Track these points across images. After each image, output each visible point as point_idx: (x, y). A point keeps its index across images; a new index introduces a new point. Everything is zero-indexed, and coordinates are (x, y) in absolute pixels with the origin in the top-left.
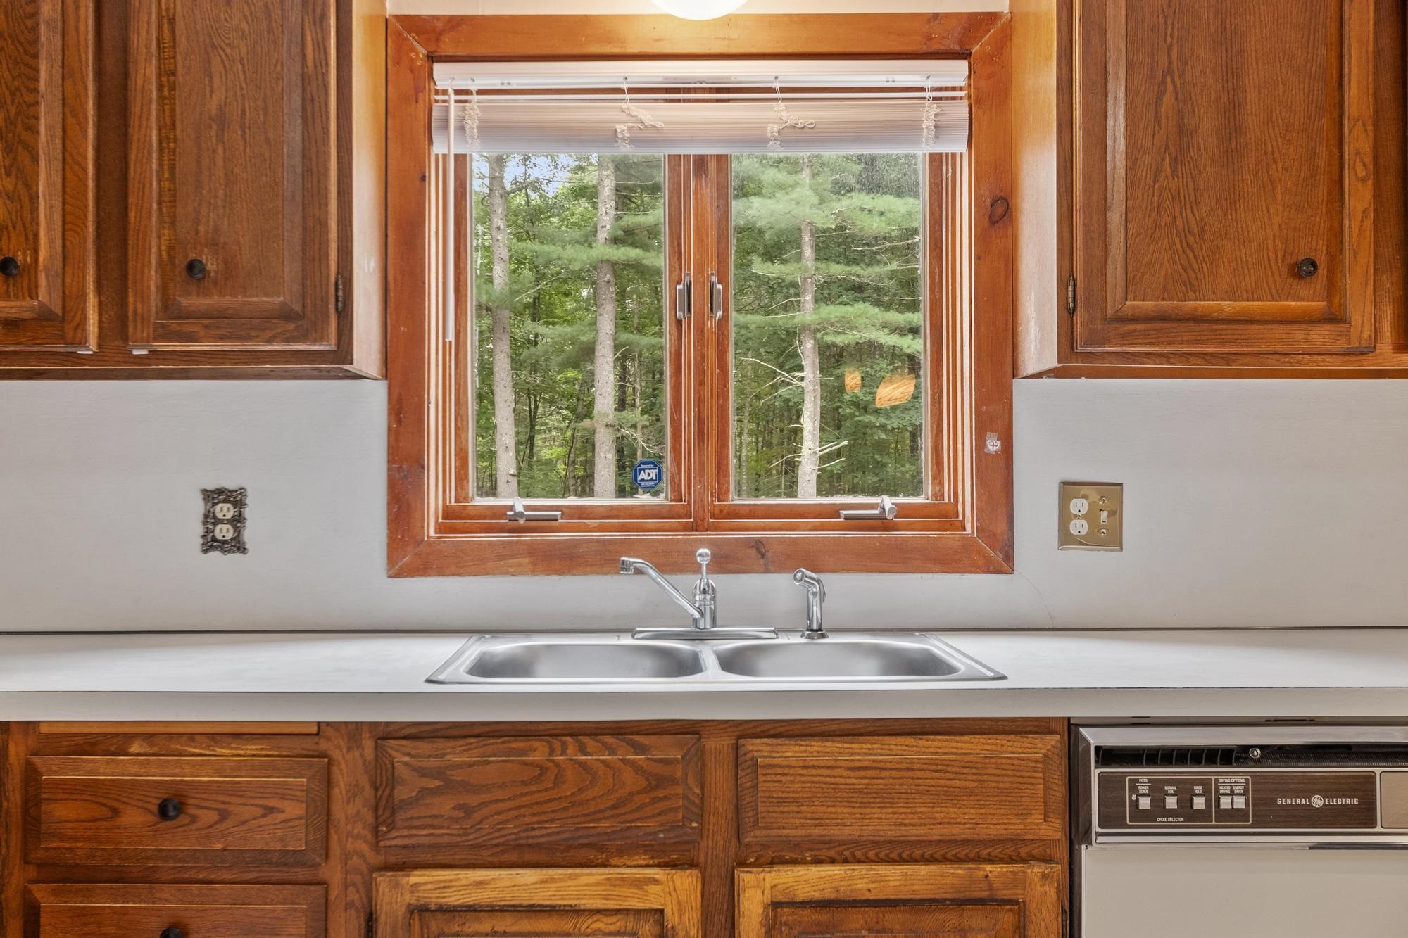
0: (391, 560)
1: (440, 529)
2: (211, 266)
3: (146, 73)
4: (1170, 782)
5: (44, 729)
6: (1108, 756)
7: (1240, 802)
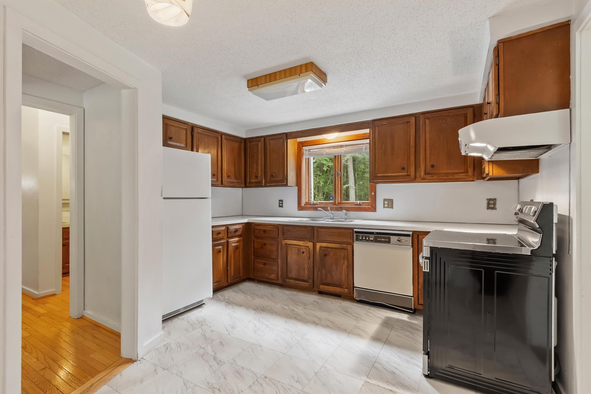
0: (298, 209)
1: (304, 205)
2: (274, 175)
3: (268, 155)
4: (364, 236)
5: (255, 223)
6: (356, 232)
7: (372, 239)
